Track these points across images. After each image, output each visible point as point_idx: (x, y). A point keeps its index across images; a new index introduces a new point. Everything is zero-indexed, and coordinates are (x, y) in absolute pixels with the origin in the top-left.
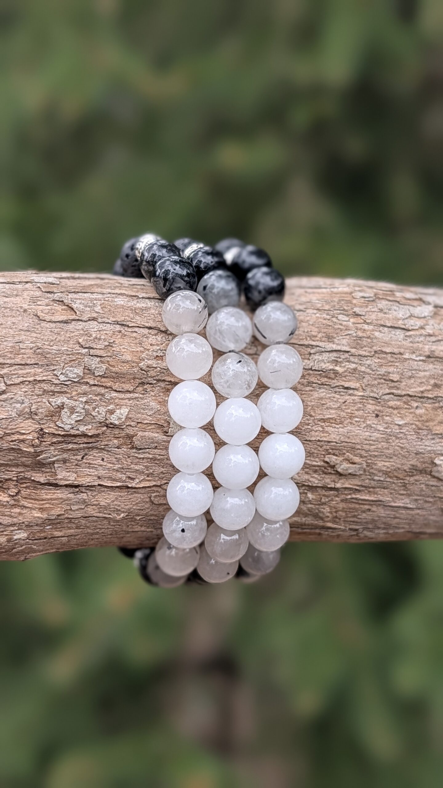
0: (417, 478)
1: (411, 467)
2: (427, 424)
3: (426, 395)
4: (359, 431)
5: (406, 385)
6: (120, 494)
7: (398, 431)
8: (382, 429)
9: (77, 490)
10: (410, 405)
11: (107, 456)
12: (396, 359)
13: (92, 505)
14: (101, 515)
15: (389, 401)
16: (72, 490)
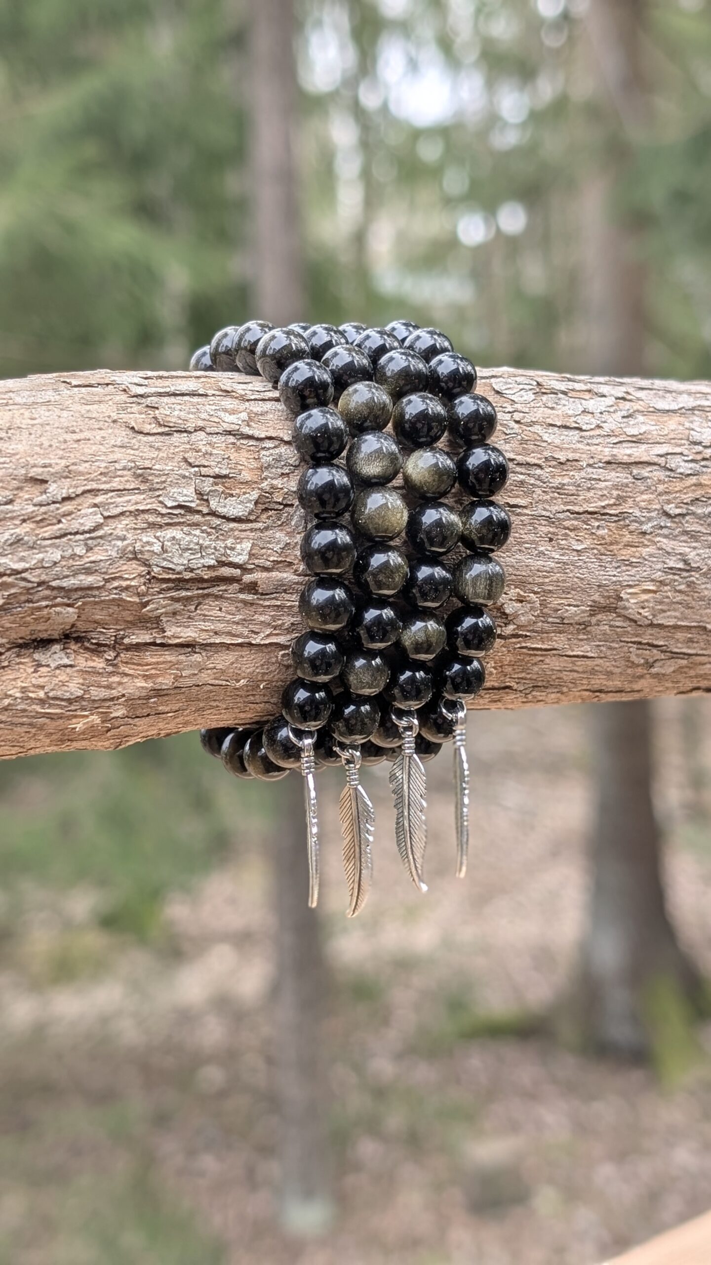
0: (599, 617)
1: (593, 604)
2: (611, 548)
3: (608, 511)
4: (530, 560)
5: (585, 499)
6: (240, 653)
7: (576, 558)
8: (557, 556)
9: (190, 649)
10: (590, 525)
11: (225, 604)
12: (572, 466)
13: (207, 669)
14: (217, 682)
15: (565, 520)
16: (183, 651)
